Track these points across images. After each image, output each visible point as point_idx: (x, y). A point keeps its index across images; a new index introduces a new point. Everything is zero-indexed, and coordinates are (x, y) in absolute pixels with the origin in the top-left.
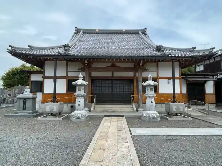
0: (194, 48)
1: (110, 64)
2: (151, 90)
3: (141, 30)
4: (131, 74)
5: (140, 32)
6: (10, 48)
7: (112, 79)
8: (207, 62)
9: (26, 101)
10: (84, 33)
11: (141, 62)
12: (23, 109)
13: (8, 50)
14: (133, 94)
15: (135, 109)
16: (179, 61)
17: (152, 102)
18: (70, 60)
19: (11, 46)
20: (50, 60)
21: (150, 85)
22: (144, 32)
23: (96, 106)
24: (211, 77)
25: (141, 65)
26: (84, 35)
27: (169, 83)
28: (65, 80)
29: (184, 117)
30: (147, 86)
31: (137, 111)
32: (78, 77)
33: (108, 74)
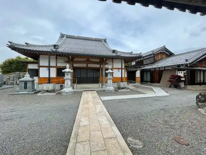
0: (132, 52)
1: (86, 59)
2: (110, 75)
3: (103, 39)
4: (98, 66)
5: (103, 41)
6: (9, 44)
7: (87, 69)
8: (137, 60)
9: (27, 83)
10: (67, 37)
11: (105, 59)
12: (25, 88)
13: (8, 45)
14: (99, 77)
15: (101, 86)
16: (124, 59)
17: (111, 82)
18: (60, 55)
19: (10, 42)
20: (44, 54)
21: (110, 73)
22: (105, 41)
23: (77, 85)
24: (139, 69)
25: (104, 61)
26: (67, 38)
27: (118, 71)
28: (55, 69)
29: (126, 89)
30: (108, 73)
31: (102, 87)
32: (66, 67)
33: (84, 65)
